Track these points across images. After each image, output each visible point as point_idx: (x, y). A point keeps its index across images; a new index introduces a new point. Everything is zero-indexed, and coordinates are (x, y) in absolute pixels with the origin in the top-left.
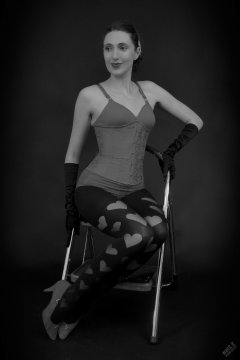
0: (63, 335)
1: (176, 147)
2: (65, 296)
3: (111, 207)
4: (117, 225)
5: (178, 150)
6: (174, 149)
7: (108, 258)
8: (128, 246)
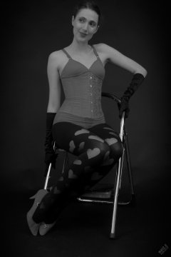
0: (42, 232)
1: (129, 92)
2: (43, 200)
4: (82, 144)
5: (132, 94)
6: (128, 95)
7: (75, 168)
8: (89, 158)
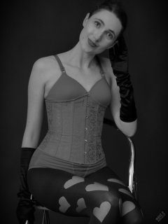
3: (68, 184)
